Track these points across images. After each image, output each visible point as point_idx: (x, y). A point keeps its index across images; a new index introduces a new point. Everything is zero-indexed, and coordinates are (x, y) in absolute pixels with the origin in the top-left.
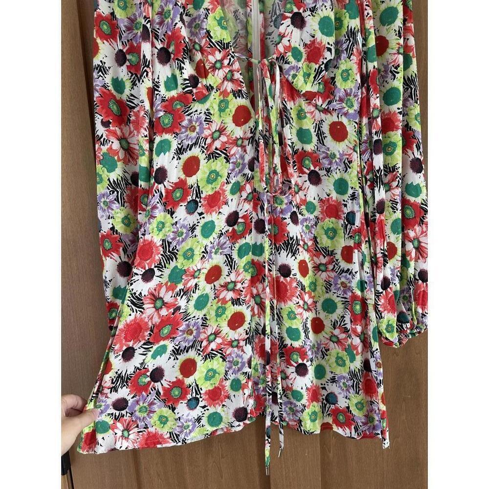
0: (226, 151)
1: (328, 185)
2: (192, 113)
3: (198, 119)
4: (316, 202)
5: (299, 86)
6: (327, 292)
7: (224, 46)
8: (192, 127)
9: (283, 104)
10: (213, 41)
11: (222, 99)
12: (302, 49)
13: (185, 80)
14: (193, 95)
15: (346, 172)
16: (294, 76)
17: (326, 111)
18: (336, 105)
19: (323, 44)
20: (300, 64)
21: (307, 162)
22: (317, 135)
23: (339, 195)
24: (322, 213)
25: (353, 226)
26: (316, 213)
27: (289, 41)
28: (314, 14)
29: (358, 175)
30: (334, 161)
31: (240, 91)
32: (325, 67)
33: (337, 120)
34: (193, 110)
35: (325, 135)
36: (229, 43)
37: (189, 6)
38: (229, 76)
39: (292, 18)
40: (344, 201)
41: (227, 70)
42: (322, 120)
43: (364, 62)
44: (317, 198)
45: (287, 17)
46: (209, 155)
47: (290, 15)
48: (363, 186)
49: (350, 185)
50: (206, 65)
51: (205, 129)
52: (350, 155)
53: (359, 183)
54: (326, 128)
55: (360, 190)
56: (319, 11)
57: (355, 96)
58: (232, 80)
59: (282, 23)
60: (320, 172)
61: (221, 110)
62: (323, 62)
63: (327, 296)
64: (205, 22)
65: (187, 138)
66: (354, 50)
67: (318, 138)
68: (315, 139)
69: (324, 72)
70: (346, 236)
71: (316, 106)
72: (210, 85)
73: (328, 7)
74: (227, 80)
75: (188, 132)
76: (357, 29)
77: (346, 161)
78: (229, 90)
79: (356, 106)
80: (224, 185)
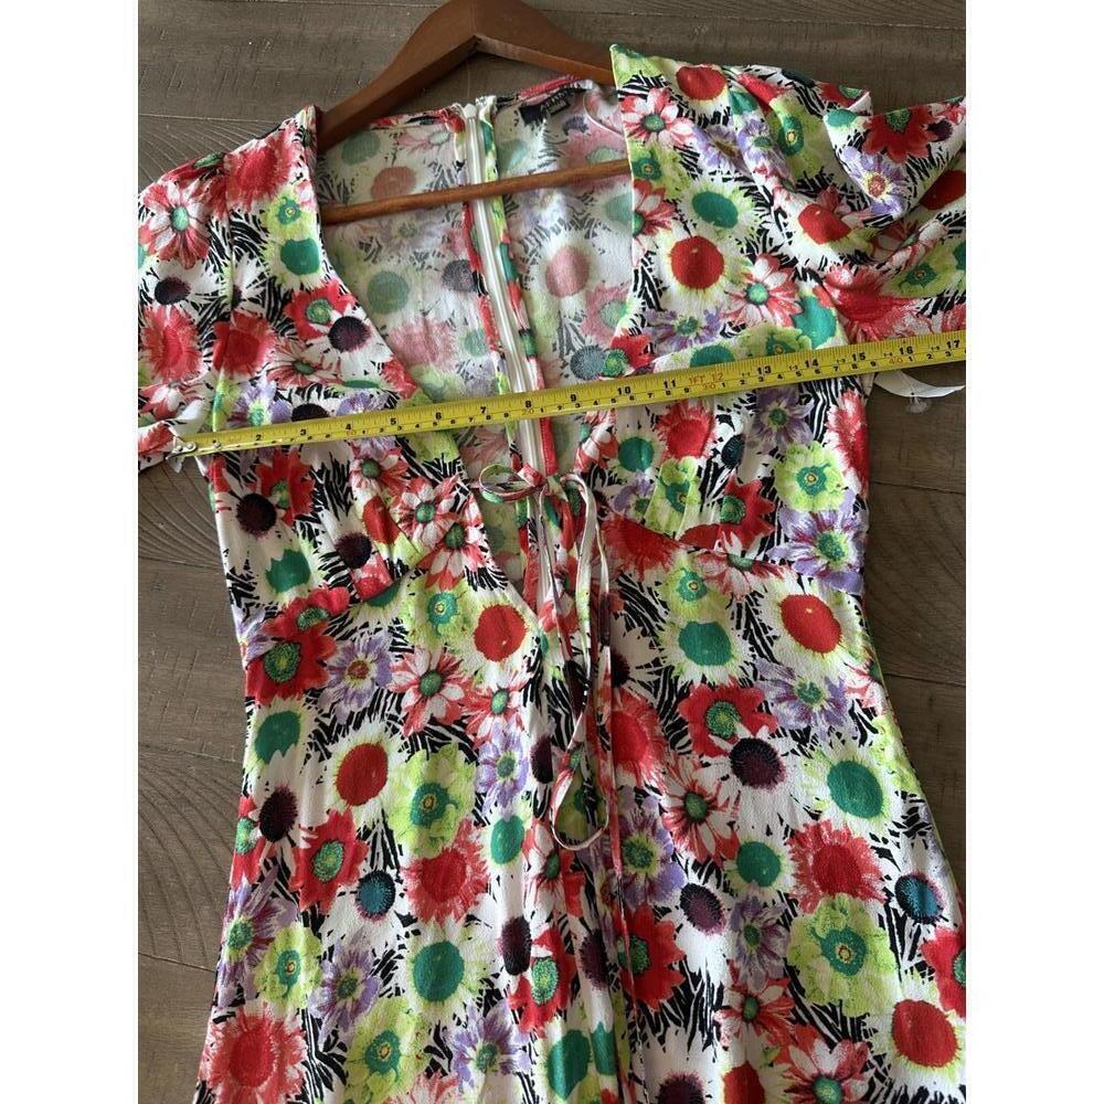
0: (464, 726)
2: (353, 631)
3: (371, 645)
8: (355, 665)
15: (862, 741)
17: (761, 568)
18: (787, 548)
22: (747, 636)
30: (816, 708)
33: (797, 591)
35: (770, 634)
42: (754, 593)
46: (413, 739)
49: (888, 786)
51: (394, 670)
52: (863, 690)
54: (770, 615)
65: (346, 698)
67: (753, 642)
68: (741, 646)
71: (726, 559)
75: (347, 681)
77: (858, 710)
80: (468, 831)
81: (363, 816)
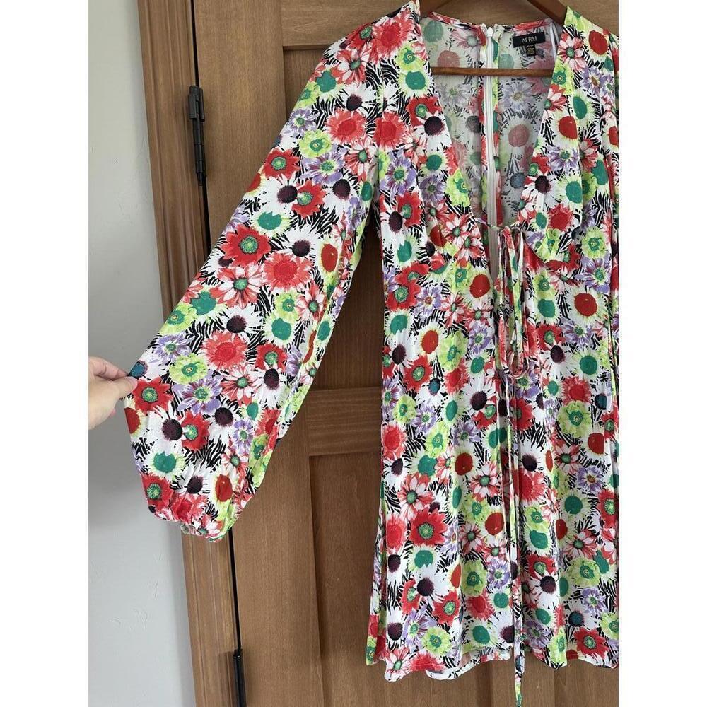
0: (464, 324)
1: (573, 363)
2: (427, 284)
3: (434, 290)
4: (558, 382)
5: (543, 255)
6: (571, 488)
7: (463, 211)
8: (427, 298)
9: (527, 275)
10: (452, 206)
11: (459, 268)
12: (546, 214)
13: (422, 248)
14: (430, 266)
15: (594, 349)
16: (538, 244)
17: (571, 282)
18: (583, 275)
19: (571, 211)
20: (544, 232)
21: (550, 337)
22: (560, 307)
23: (586, 375)
24: (565, 394)
25: (603, 411)
26: (559, 394)
27: (533, 206)
28: (560, 178)
29: (609, 354)
30: (580, 337)
31: (479, 259)
32: (572, 235)
33: (585, 292)
34: (429, 280)
35: (569, 307)
36: (468, 207)
37: (422, 166)
38: (467, 243)
39: (536, 182)
40: (592, 381)
41: (465, 237)
42: (566, 291)
43: (614, 230)
44: (560, 378)
45: (532, 181)
46: (449, 329)
47: (535, 179)
48: (615, 366)
49: (599, 364)
50: (442, 231)
51: (442, 301)
52: (599, 330)
53: (611, 363)
54: (570, 300)
55: (612, 371)
56: (567, 176)
57: (606, 267)
58: (470, 247)
59: (525, 186)
60: (563, 348)
61: (459, 280)
62: (569, 229)
63: (570, 493)
64: (443, 185)
65: (424, 311)
66: (605, 218)
67: (562, 310)
68: (558, 311)
69: (571, 240)
70: (595, 422)
71: (560, 276)
72: (448, 254)
73: (576, 172)
74: (466, 248)
75: (424, 305)
76: (606, 195)
77: (595, 337)
78: (467, 258)
79: (607, 278)
80: (463, 362)
81: (431, 357)
